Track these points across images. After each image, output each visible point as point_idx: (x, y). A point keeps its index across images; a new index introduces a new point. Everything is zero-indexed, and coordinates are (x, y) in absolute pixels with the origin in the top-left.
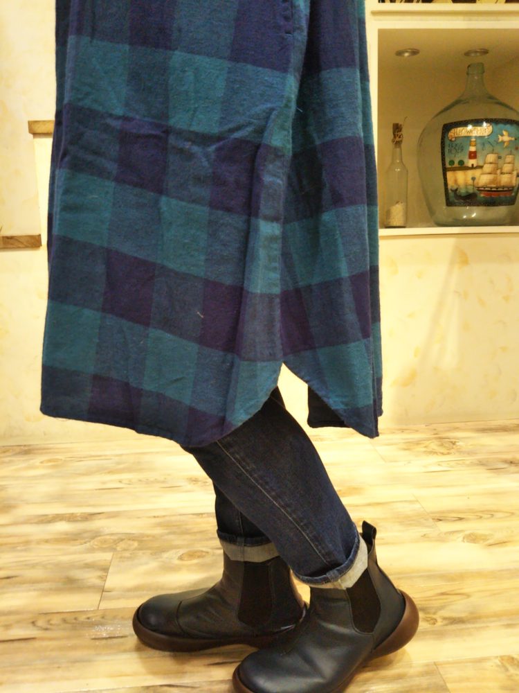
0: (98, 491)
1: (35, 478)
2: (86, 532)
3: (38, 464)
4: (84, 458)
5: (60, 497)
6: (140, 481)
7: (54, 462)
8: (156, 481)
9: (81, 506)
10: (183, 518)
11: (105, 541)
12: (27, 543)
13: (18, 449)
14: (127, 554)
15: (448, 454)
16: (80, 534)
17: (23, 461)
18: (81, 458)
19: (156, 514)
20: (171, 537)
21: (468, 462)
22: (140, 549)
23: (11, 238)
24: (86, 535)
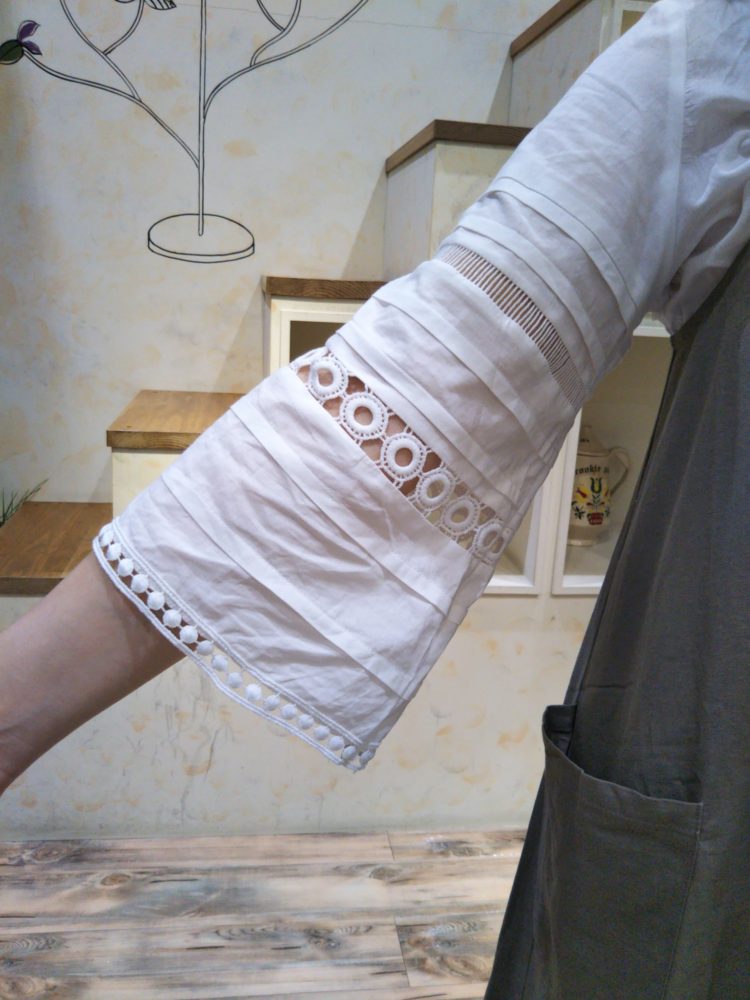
0: (190, 953)
1: (100, 917)
3: (99, 886)
4: (161, 874)
5: (142, 966)
6: (243, 931)
7: (120, 882)
8: (265, 935)
13: (65, 851)
17: (78, 876)
18: (155, 874)
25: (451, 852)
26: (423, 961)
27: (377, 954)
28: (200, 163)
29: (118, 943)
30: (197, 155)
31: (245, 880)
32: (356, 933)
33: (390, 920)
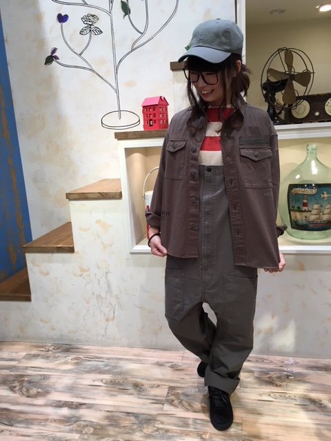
0: (89, 386)
1: (65, 371)
2: (74, 417)
3: (70, 361)
4: (93, 358)
5: (71, 389)
6: (111, 381)
7: (78, 360)
8: (118, 383)
9: (78, 397)
10: (120, 415)
11: (79, 426)
12: (47, 420)
13: (64, 348)
14: (86, 437)
15: (280, 386)
16: (71, 418)
17: (64, 357)
18: (91, 358)
19: (109, 410)
20: (110, 428)
21: (287, 396)
22: (92, 434)
23: (61, 247)
24: (73, 419)
26: (173, 401)
27: (155, 396)
28: (117, 91)
29: (67, 380)
30: (115, 88)
31: (121, 363)
32: (152, 387)
33: (168, 384)
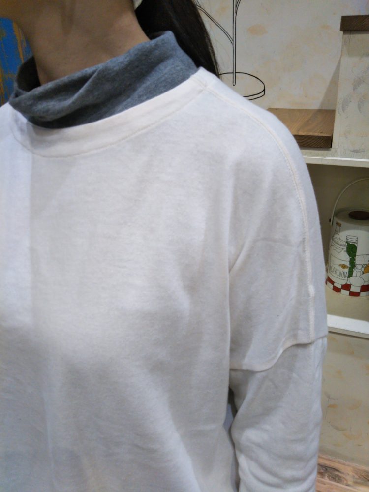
25: (326, 475)
28: (234, 42)
30: (232, 37)
